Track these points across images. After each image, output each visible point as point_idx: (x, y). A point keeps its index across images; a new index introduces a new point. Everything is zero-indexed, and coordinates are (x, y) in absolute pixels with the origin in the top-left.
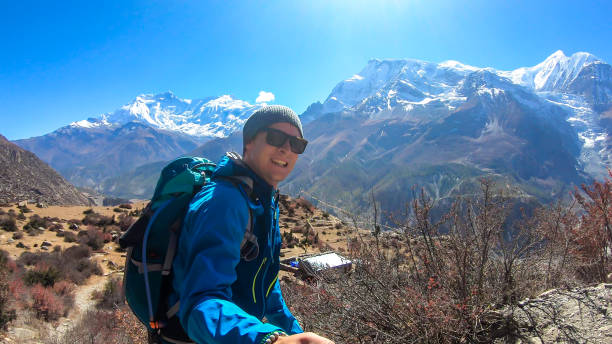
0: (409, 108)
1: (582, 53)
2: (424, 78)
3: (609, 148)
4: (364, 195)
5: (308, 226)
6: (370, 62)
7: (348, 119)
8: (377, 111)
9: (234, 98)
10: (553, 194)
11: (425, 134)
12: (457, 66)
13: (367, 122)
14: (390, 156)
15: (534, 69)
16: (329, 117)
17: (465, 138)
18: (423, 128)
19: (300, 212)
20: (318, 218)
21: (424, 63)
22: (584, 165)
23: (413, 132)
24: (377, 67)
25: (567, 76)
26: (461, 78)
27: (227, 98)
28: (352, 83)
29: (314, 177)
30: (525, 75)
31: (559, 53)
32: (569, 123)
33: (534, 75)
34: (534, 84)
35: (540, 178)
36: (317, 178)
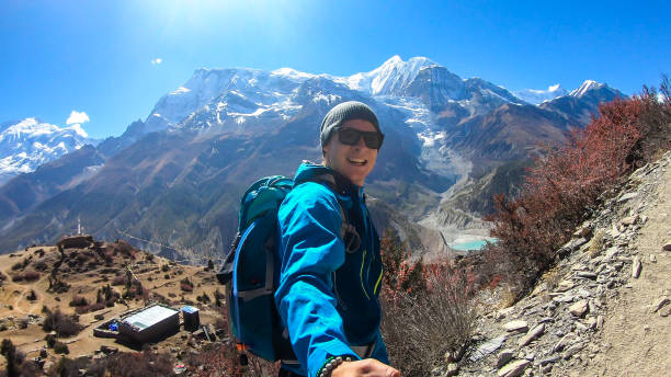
0: (241, 120)
1: (418, 58)
2: (256, 87)
3: (448, 145)
4: (201, 221)
5: (129, 274)
6: (197, 71)
7: (174, 137)
8: (206, 126)
9: (40, 121)
10: (398, 194)
11: (261, 147)
12: (292, 73)
13: (196, 139)
14: (225, 175)
15: (371, 74)
16: (153, 137)
17: (304, 148)
18: (257, 141)
19: (119, 259)
20: (141, 263)
21: (256, 71)
22: (426, 162)
23: (248, 145)
24: (204, 77)
25: (405, 79)
26: (295, 85)
27: (31, 121)
28: (177, 97)
29: (141, 208)
30: (361, 80)
31: (396, 59)
32: (408, 125)
33: (371, 80)
34: (371, 89)
35: (384, 180)
36: (145, 209)
